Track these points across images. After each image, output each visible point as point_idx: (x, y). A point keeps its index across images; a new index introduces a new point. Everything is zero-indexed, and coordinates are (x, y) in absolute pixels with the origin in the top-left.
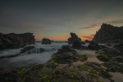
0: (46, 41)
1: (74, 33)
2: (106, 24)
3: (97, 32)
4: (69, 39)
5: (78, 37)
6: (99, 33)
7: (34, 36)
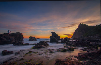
0: (32, 39)
1: (55, 32)
2: (82, 24)
3: (75, 30)
4: (51, 37)
5: (58, 35)
6: (77, 32)
7: (22, 35)
